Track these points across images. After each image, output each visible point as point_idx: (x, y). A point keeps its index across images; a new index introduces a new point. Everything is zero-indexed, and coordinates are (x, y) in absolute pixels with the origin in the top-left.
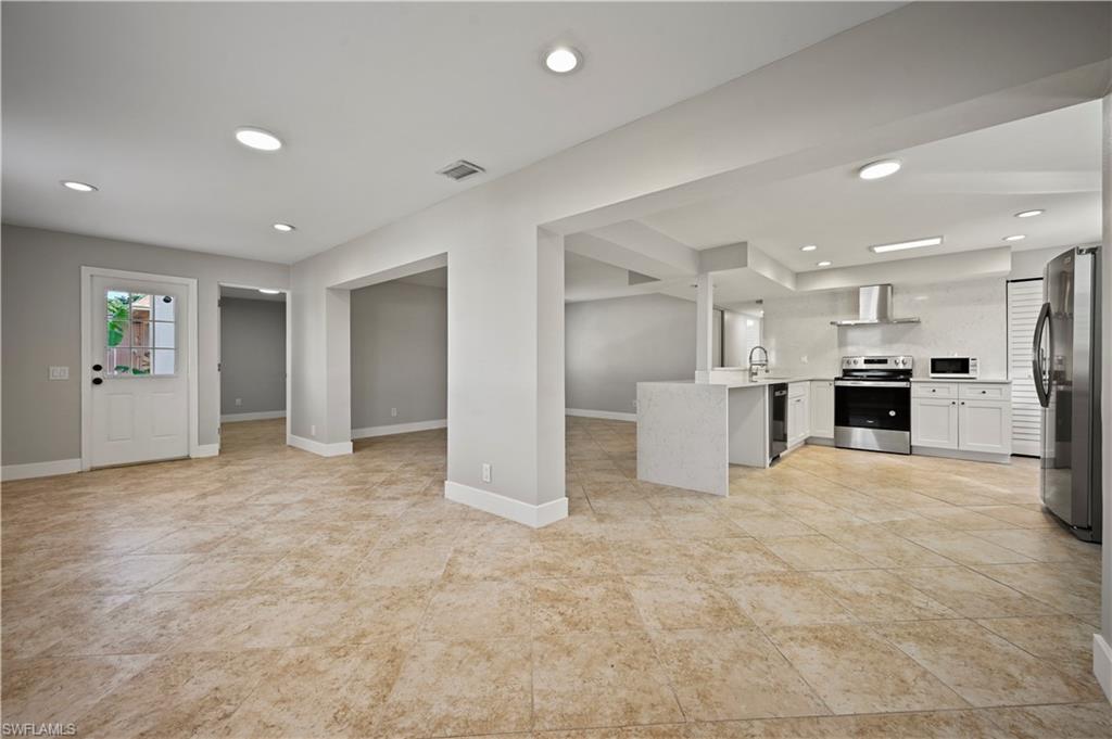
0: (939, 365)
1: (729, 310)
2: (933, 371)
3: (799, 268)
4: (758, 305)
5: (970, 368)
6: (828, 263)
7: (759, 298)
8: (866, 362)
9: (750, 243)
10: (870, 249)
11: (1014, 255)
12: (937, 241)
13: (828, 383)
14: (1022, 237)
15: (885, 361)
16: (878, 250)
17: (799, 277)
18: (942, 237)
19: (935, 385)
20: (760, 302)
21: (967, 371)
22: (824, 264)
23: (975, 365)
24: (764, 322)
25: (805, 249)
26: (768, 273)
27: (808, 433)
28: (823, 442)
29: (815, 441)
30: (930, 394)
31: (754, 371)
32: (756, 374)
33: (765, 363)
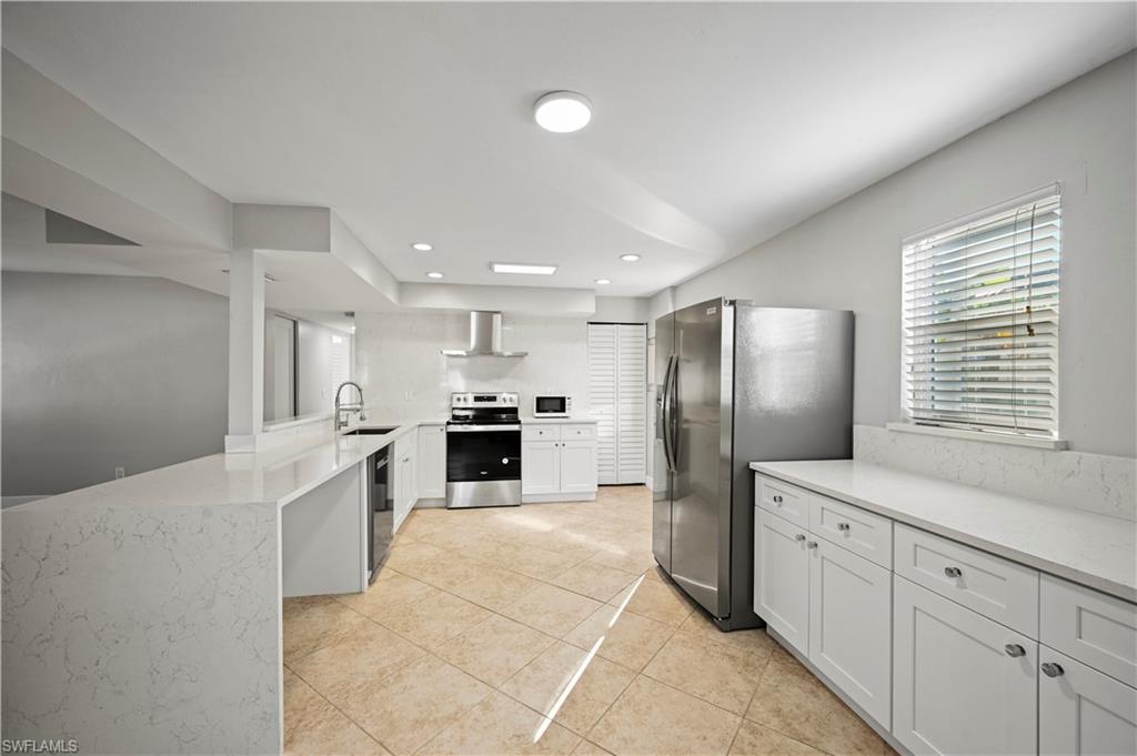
0: (543, 404)
1: (306, 321)
2: (538, 411)
3: (404, 276)
4: (348, 318)
5: (567, 407)
6: (439, 276)
7: (350, 310)
8: (477, 399)
9: (333, 209)
10: (490, 266)
11: (598, 299)
12: (549, 270)
13: (438, 429)
14: (607, 282)
15: (493, 399)
16: (498, 268)
17: (403, 287)
18: (557, 266)
19: (542, 427)
20: (352, 314)
21: (563, 410)
22: (435, 275)
23: (570, 404)
24: (356, 339)
25: (417, 247)
26: (364, 273)
27: (417, 496)
28: (433, 504)
29: (424, 504)
30: (538, 437)
31: (343, 419)
32: (346, 424)
33: (359, 406)
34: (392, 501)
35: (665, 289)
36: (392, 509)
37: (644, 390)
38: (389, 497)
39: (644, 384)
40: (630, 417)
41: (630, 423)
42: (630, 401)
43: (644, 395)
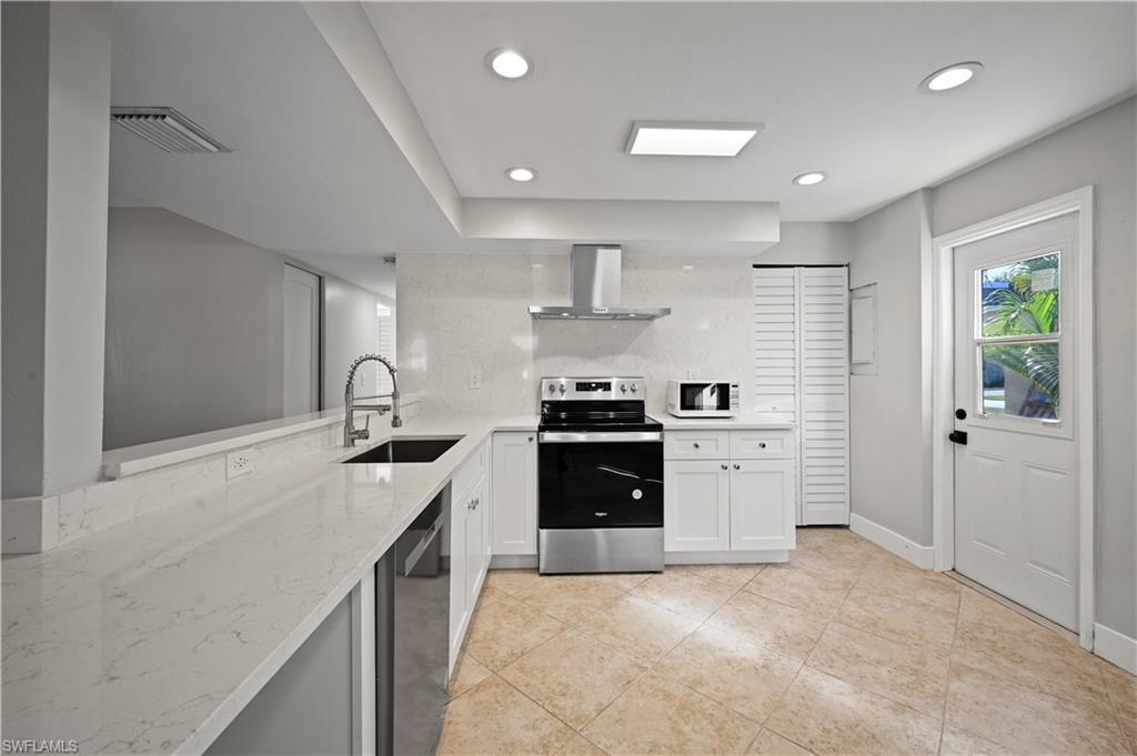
0: (689, 395)
2: (684, 407)
5: (731, 401)
6: (527, 176)
8: (581, 387)
13: (526, 437)
14: (818, 179)
15: (605, 386)
18: (759, 128)
19: (696, 434)
22: (521, 176)
23: (737, 397)
27: (489, 552)
28: (516, 564)
29: (502, 564)
30: (692, 453)
31: (359, 425)
32: (364, 435)
33: (389, 401)
34: (449, 557)
35: (917, 191)
36: (448, 571)
37: (845, 372)
38: (444, 553)
39: (845, 362)
40: (822, 417)
41: (822, 426)
42: (821, 390)
43: (845, 381)
